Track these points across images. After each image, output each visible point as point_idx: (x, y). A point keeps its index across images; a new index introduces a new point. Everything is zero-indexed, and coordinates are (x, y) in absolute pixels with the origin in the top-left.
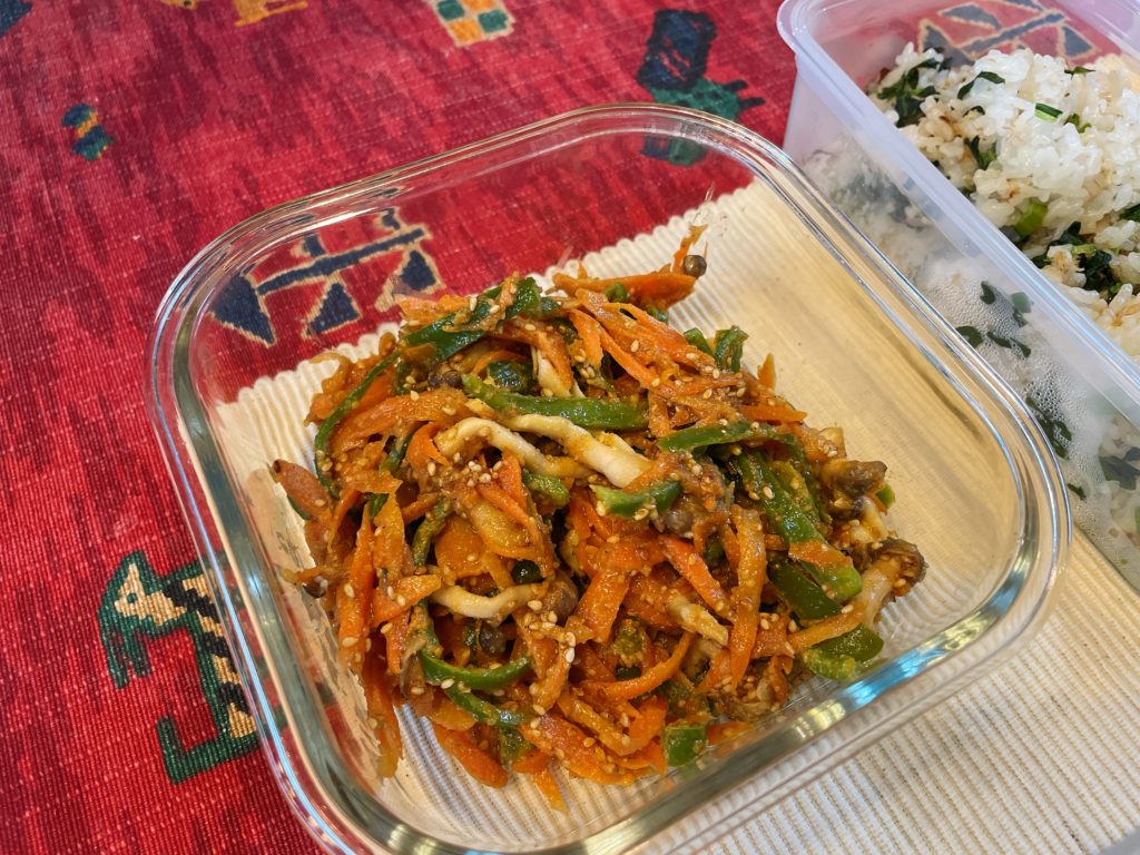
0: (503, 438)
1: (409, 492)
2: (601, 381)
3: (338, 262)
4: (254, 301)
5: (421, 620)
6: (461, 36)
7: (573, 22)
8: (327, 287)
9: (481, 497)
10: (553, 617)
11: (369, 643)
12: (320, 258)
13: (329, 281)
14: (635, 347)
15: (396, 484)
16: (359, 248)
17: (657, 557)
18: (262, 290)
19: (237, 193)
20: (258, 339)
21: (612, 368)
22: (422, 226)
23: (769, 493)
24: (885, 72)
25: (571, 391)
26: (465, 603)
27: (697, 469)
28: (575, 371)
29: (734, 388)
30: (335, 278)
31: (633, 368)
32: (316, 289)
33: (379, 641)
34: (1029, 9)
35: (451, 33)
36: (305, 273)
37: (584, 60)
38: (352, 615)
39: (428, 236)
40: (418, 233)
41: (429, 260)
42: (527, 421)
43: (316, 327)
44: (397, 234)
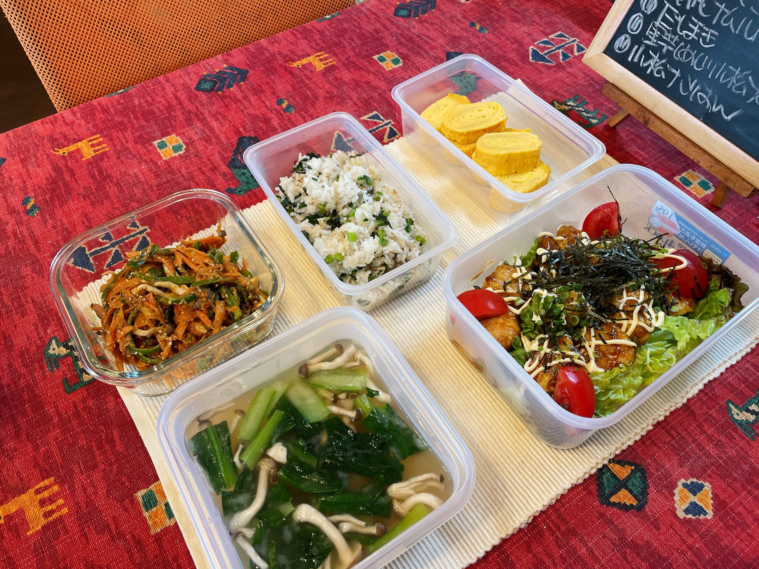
0: (150, 288)
1: (126, 306)
2: (184, 271)
3: (117, 243)
4: (88, 259)
5: (129, 338)
6: (165, 156)
7: (207, 145)
8: (114, 251)
9: (143, 305)
10: (165, 334)
11: (115, 346)
12: (112, 242)
13: (114, 250)
14: (193, 260)
15: (122, 305)
16: (125, 237)
17: (195, 316)
18: (91, 254)
19: (83, 223)
20: (90, 271)
21: (185, 266)
22: (147, 227)
23: (227, 296)
24: (296, 162)
25: (175, 274)
26: (141, 333)
27: (200, 291)
28: (176, 269)
29: (219, 269)
30: (117, 248)
31: (192, 266)
32: (110, 252)
33: (117, 344)
34: (378, 121)
35: (162, 155)
36: (107, 248)
37: (210, 160)
38: (110, 338)
39: (149, 230)
40: (146, 230)
41: (148, 239)
42: (157, 284)
43: (109, 265)
44: (138, 231)
